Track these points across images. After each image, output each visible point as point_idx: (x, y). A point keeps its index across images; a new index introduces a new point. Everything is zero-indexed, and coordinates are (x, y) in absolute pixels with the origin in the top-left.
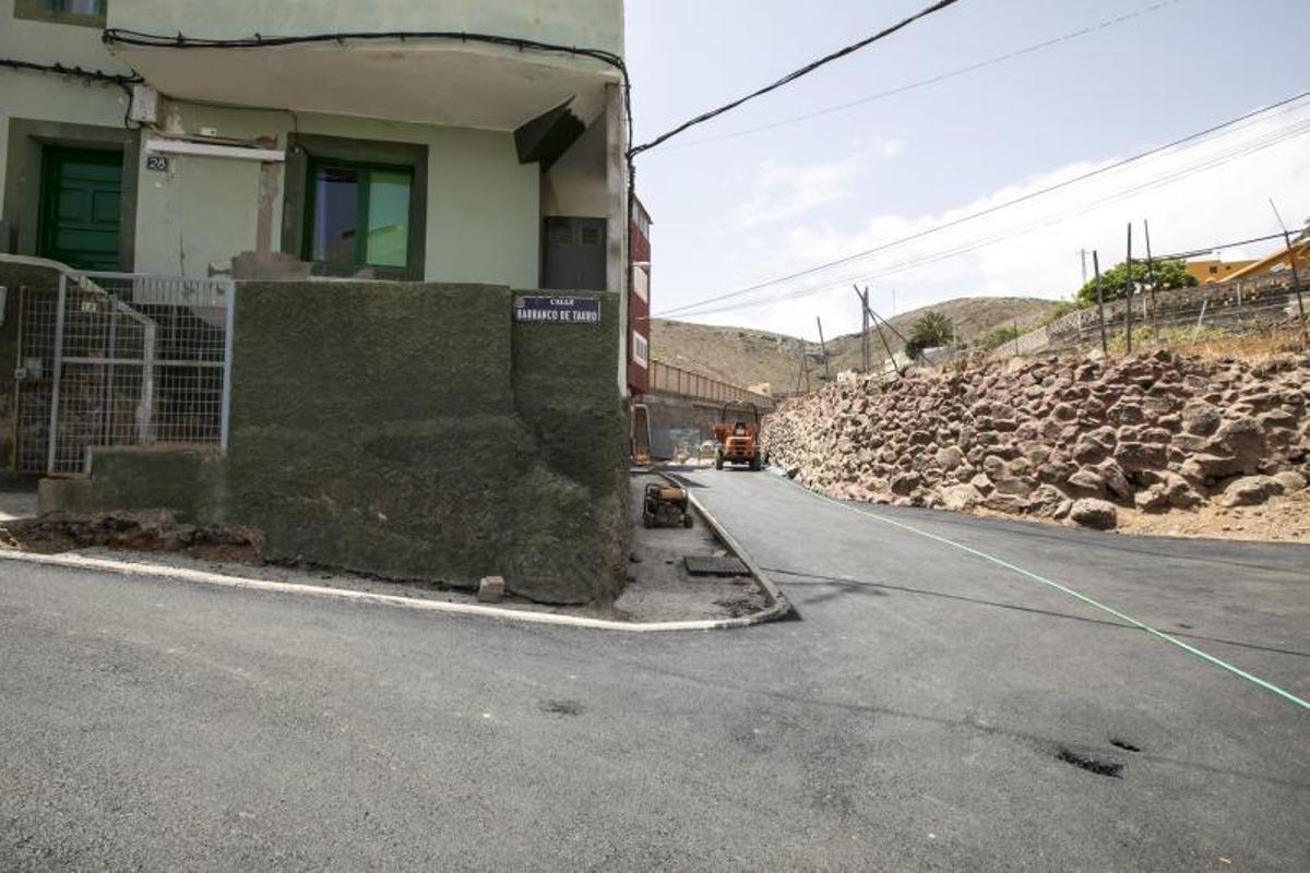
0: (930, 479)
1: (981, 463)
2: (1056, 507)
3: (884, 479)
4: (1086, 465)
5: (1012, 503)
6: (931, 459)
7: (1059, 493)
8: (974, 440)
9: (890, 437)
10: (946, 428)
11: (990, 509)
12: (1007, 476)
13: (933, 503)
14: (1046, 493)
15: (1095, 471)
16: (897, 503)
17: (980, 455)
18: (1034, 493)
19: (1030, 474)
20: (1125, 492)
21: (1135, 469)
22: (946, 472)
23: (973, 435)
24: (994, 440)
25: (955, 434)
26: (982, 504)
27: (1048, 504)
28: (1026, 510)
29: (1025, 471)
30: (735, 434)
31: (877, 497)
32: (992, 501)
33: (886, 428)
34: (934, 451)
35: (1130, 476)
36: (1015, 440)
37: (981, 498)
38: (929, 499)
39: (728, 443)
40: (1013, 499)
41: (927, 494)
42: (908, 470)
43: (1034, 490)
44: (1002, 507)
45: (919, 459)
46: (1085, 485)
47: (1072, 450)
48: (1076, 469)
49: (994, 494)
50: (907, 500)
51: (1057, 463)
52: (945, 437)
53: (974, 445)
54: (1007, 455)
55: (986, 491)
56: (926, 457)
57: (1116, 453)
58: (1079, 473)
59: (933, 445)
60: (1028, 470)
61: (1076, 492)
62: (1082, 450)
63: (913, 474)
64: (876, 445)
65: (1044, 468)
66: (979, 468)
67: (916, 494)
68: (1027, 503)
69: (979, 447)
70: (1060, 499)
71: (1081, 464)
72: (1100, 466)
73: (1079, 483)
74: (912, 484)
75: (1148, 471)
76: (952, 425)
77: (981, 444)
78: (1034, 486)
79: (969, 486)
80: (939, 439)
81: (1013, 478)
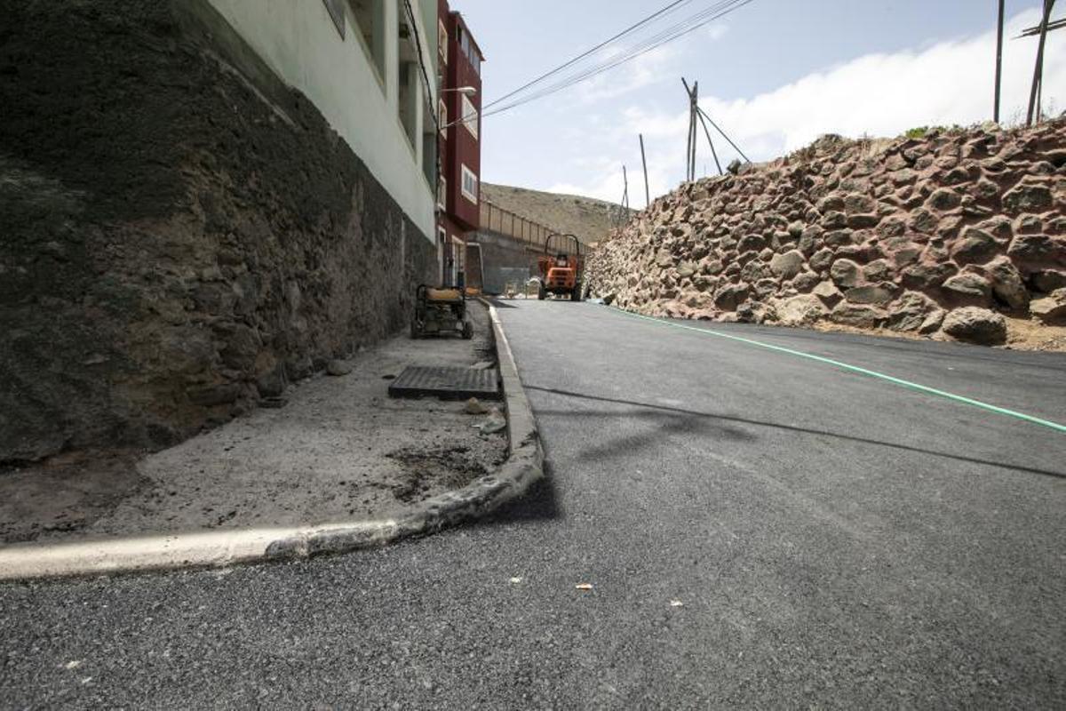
0: (761, 291)
1: (827, 268)
2: (923, 319)
3: (706, 293)
4: (968, 266)
5: (865, 314)
6: (764, 267)
7: (929, 301)
8: (820, 241)
9: (716, 245)
10: (784, 230)
11: (836, 322)
12: (860, 282)
13: (765, 318)
14: (911, 301)
15: (981, 272)
16: (722, 318)
17: (828, 259)
18: (895, 302)
19: (891, 279)
20: (1018, 298)
21: (1035, 270)
22: (781, 281)
23: (819, 235)
24: (846, 240)
25: (796, 235)
26: (826, 317)
27: (913, 315)
28: (882, 324)
29: (886, 274)
30: (556, 265)
31: (698, 313)
32: (840, 313)
33: (711, 235)
34: (768, 258)
35: (1026, 278)
36: (874, 237)
37: (824, 310)
38: (759, 314)
39: (549, 274)
40: (868, 310)
41: (757, 307)
42: (735, 281)
43: (896, 298)
44: (851, 319)
45: (750, 268)
46: (967, 290)
47: (950, 247)
48: (955, 272)
49: (843, 304)
50: (733, 315)
51: (929, 263)
52: (783, 240)
53: (820, 248)
54: (862, 257)
55: (831, 301)
56: (758, 265)
57: (1010, 249)
58: (959, 276)
59: (767, 250)
60: (890, 274)
61: (951, 299)
62: (964, 246)
63: (742, 285)
64: (699, 256)
65: (912, 270)
66: (824, 274)
67: (742, 308)
68: (885, 314)
69: (825, 249)
70: (930, 309)
71: (962, 265)
72: (987, 266)
73: (959, 288)
74: (739, 297)
75: (1054, 271)
76: (792, 226)
77: (828, 245)
78: (895, 293)
79: (811, 296)
80: (775, 243)
81: (869, 284)
